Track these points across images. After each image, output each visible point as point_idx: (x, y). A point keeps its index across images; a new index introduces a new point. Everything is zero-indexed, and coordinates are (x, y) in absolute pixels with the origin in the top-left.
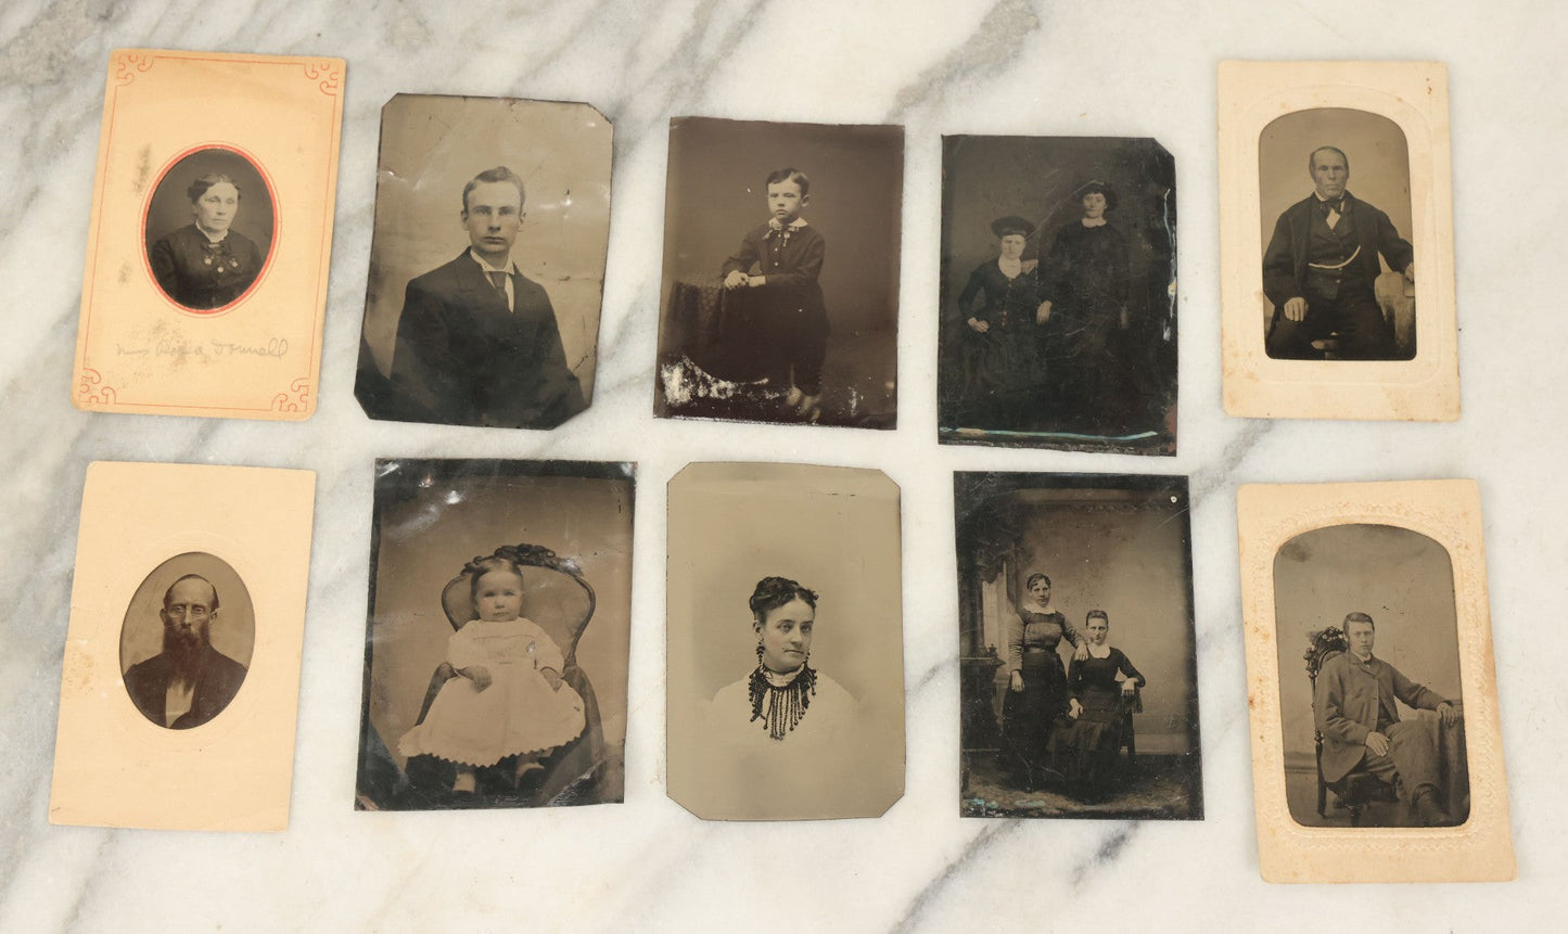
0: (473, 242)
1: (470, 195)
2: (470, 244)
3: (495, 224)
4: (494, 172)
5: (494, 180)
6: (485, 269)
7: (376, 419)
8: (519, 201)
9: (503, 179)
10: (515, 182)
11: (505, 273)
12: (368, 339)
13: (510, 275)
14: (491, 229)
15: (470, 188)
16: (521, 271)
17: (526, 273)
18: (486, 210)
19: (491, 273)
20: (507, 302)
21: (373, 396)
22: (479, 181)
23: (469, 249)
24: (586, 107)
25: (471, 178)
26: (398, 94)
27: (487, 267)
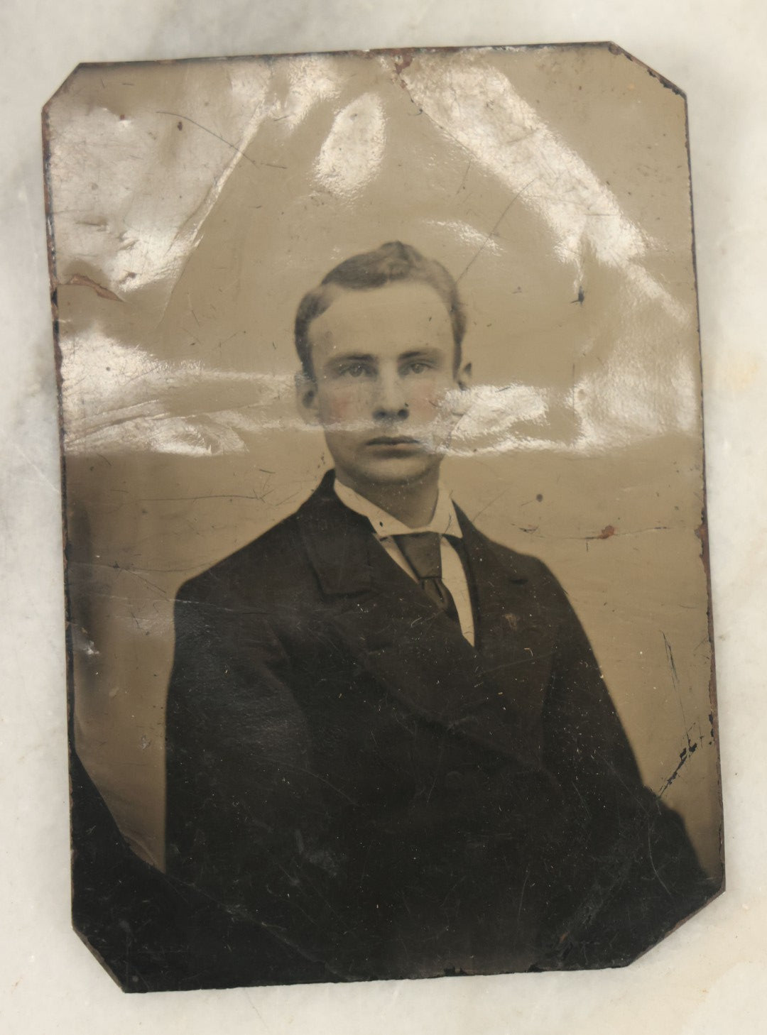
0: (337, 458)
1: (316, 327)
2: (330, 464)
3: (393, 401)
4: (371, 260)
5: (376, 280)
6: (381, 532)
7: (143, 990)
8: (447, 327)
9: (399, 276)
10: (430, 280)
11: (433, 539)
12: (87, 763)
13: (453, 540)
14: (381, 414)
15: (311, 308)
16: (479, 525)
17: (493, 531)
18: (363, 364)
19: (398, 539)
20: (452, 613)
21: (124, 924)
22: (334, 289)
23: (329, 477)
24: (605, 55)
25: (312, 284)
26: (83, 67)
27: (386, 526)
